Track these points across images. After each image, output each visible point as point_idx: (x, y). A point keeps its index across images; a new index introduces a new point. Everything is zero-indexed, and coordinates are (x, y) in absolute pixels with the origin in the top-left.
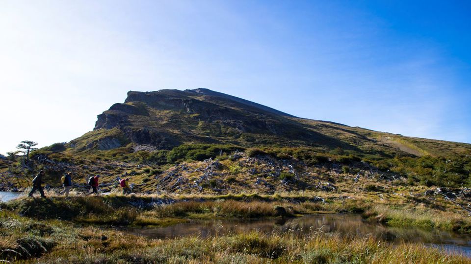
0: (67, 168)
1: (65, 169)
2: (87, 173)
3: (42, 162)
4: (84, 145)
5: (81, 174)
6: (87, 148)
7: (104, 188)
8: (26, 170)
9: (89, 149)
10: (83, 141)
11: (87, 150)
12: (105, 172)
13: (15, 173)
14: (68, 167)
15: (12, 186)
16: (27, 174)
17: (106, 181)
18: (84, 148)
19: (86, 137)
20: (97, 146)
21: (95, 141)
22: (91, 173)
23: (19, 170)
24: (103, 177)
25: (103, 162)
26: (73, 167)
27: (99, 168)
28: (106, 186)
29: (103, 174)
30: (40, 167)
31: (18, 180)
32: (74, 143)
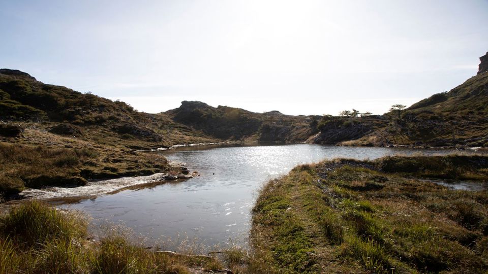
0: (436, 126)
1: (434, 126)
2: (456, 128)
3: (412, 121)
4: (466, 92)
5: (450, 129)
6: (472, 95)
7: (472, 143)
8: (399, 129)
9: (474, 96)
10: (465, 88)
11: (472, 97)
12: (476, 126)
13: (390, 132)
14: (436, 124)
15: (389, 143)
16: (400, 132)
17: (476, 135)
18: (468, 96)
19: (469, 83)
20: (484, 91)
21: (480, 87)
22: (461, 128)
23: (394, 129)
24: (474, 132)
25: (476, 116)
26: (442, 124)
27: (470, 123)
28: (474, 141)
29: (474, 128)
30: (411, 125)
31: (394, 137)
32: (455, 91)
